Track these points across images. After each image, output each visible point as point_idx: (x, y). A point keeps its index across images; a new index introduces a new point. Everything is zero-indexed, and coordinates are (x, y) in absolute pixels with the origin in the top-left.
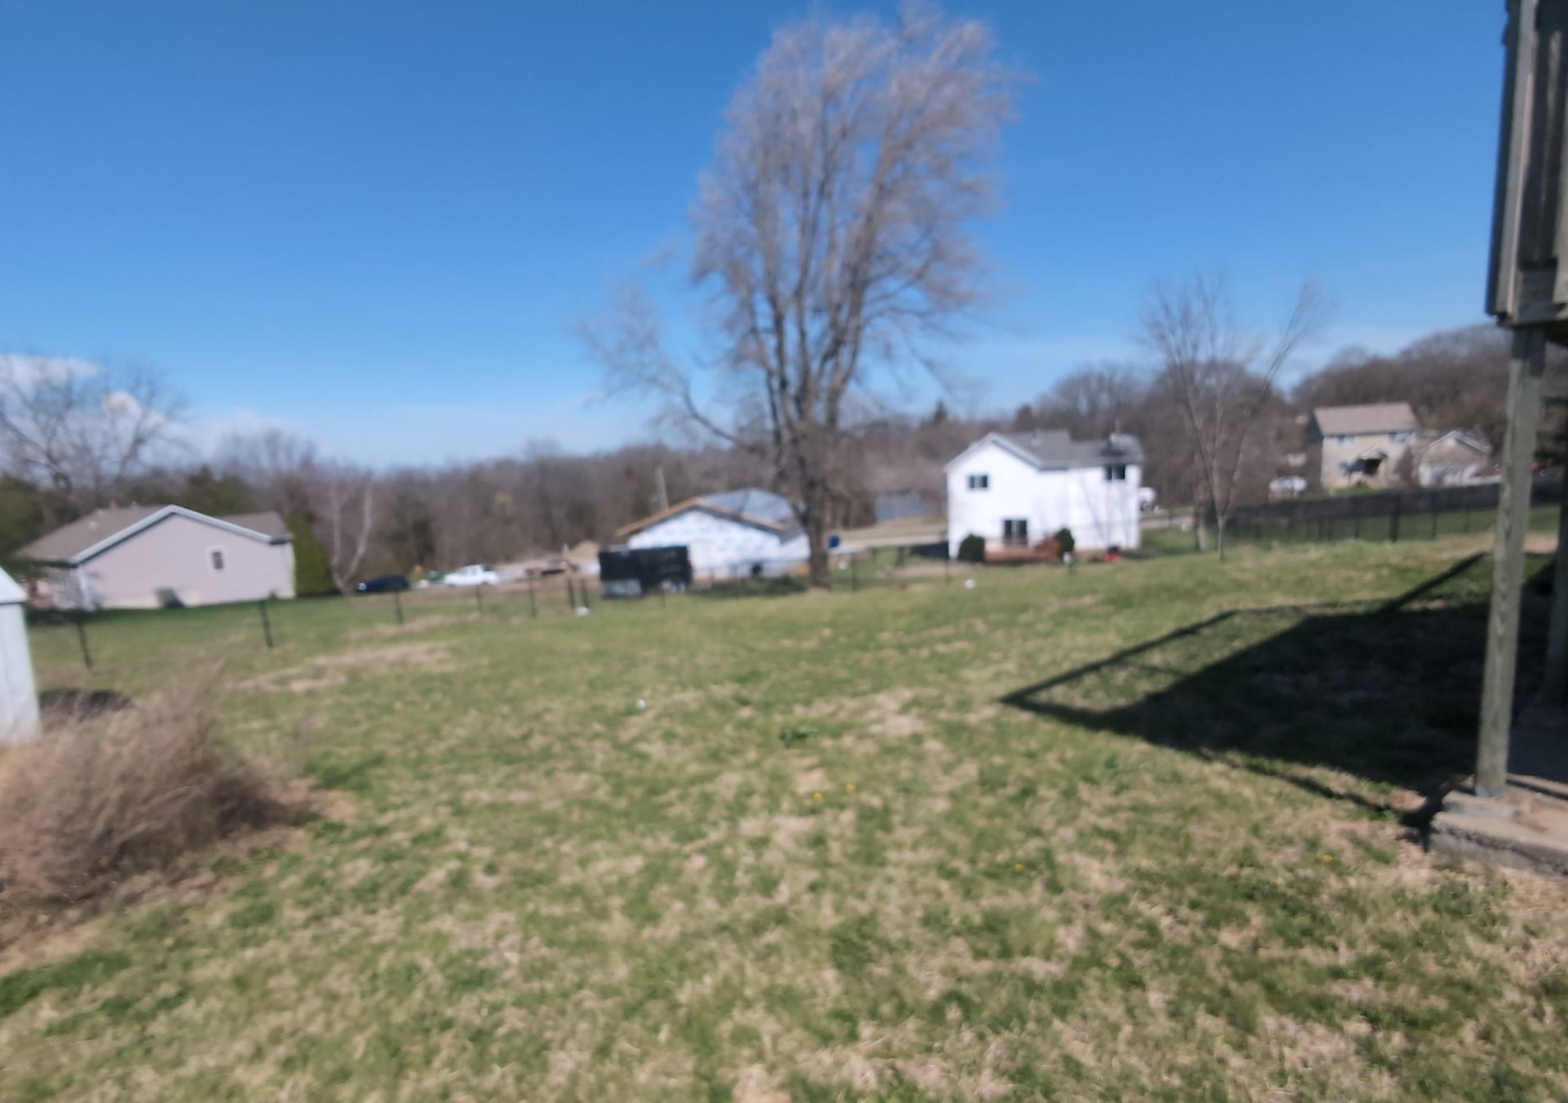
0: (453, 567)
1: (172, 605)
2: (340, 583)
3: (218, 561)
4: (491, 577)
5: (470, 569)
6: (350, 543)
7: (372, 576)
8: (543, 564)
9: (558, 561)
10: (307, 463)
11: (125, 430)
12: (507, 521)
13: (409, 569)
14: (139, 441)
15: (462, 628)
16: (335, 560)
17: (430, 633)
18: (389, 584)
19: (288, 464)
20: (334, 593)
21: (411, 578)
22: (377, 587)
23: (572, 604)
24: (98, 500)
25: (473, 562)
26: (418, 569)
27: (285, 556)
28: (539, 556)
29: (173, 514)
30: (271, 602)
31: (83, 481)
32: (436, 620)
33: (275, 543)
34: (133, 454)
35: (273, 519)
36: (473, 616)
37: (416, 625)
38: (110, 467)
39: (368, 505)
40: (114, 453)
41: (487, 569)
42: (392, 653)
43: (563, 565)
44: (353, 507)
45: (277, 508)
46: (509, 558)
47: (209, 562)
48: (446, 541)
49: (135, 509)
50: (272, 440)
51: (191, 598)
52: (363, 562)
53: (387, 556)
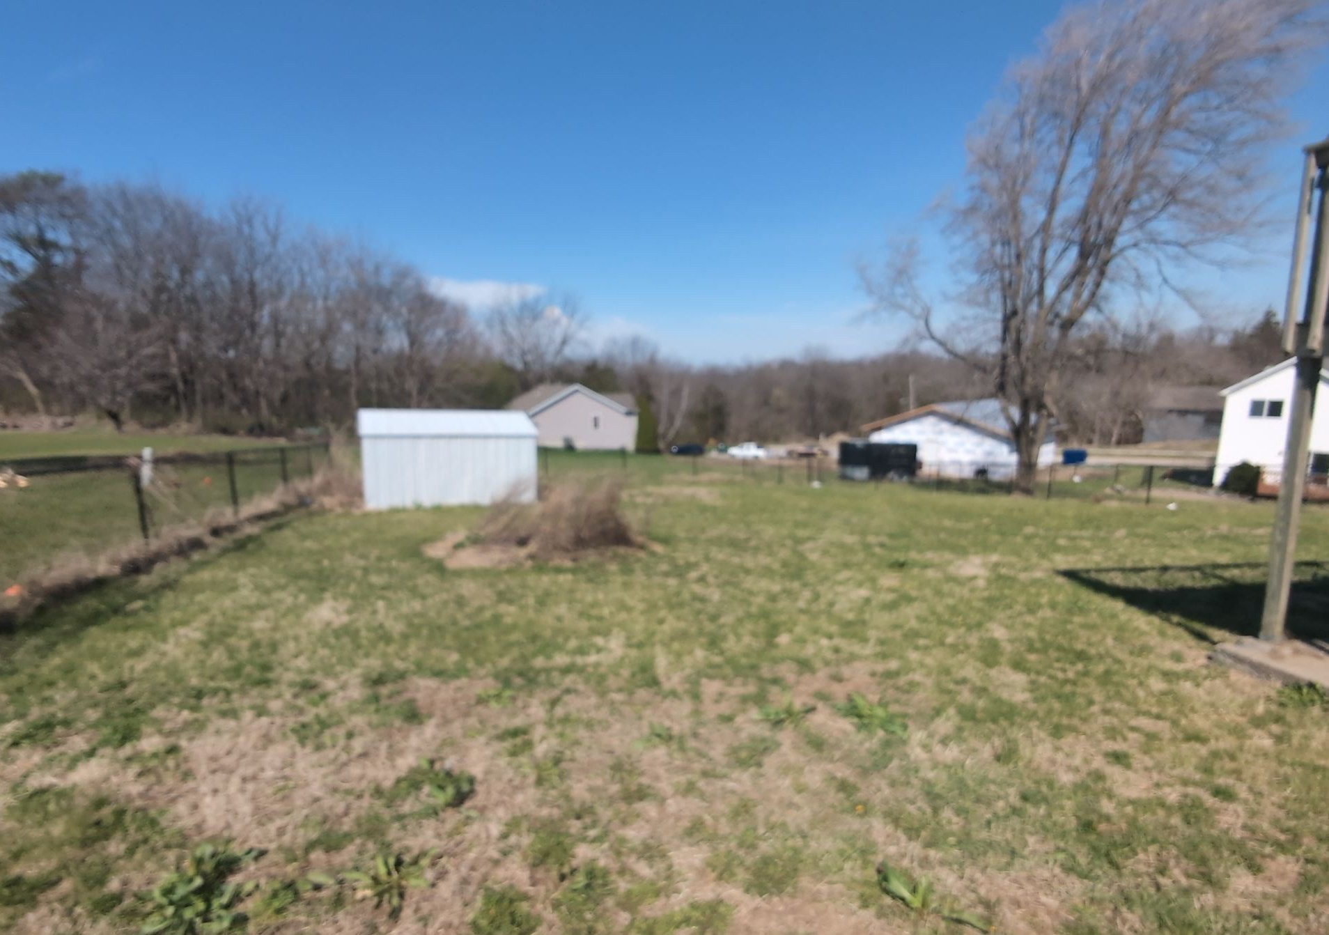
0: (736, 442)
1: (569, 448)
2: (661, 445)
3: (596, 422)
4: (761, 453)
5: (746, 445)
6: (671, 418)
7: (682, 443)
8: (801, 448)
9: (812, 447)
10: (652, 361)
11: (558, 335)
12: (780, 411)
13: (706, 440)
14: (564, 342)
15: (731, 483)
16: (661, 429)
17: (712, 483)
18: (692, 450)
19: (641, 359)
20: (657, 452)
21: (707, 447)
22: (685, 451)
23: (810, 478)
24: (541, 380)
25: (750, 440)
26: (712, 441)
27: (631, 424)
28: (799, 441)
29: (577, 391)
30: (622, 453)
31: (536, 368)
32: (716, 475)
33: (629, 413)
34: (559, 351)
35: (628, 398)
36: (739, 477)
37: (705, 477)
38: (549, 358)
39: (686, 392)
40: (552, 349)
41: (759, 447)
42: (688, 491)
43: (815, 450)
44: (676, 393)
45: (631, 390)
46: (777, 440)
47: (591, 423)
48: (735, 422)
49: (558, 386)
50: (635, 343)
51: (580, 444)
52: (678, 433)
53: (693, 430)
